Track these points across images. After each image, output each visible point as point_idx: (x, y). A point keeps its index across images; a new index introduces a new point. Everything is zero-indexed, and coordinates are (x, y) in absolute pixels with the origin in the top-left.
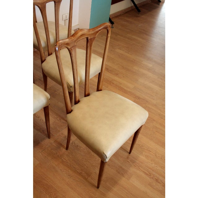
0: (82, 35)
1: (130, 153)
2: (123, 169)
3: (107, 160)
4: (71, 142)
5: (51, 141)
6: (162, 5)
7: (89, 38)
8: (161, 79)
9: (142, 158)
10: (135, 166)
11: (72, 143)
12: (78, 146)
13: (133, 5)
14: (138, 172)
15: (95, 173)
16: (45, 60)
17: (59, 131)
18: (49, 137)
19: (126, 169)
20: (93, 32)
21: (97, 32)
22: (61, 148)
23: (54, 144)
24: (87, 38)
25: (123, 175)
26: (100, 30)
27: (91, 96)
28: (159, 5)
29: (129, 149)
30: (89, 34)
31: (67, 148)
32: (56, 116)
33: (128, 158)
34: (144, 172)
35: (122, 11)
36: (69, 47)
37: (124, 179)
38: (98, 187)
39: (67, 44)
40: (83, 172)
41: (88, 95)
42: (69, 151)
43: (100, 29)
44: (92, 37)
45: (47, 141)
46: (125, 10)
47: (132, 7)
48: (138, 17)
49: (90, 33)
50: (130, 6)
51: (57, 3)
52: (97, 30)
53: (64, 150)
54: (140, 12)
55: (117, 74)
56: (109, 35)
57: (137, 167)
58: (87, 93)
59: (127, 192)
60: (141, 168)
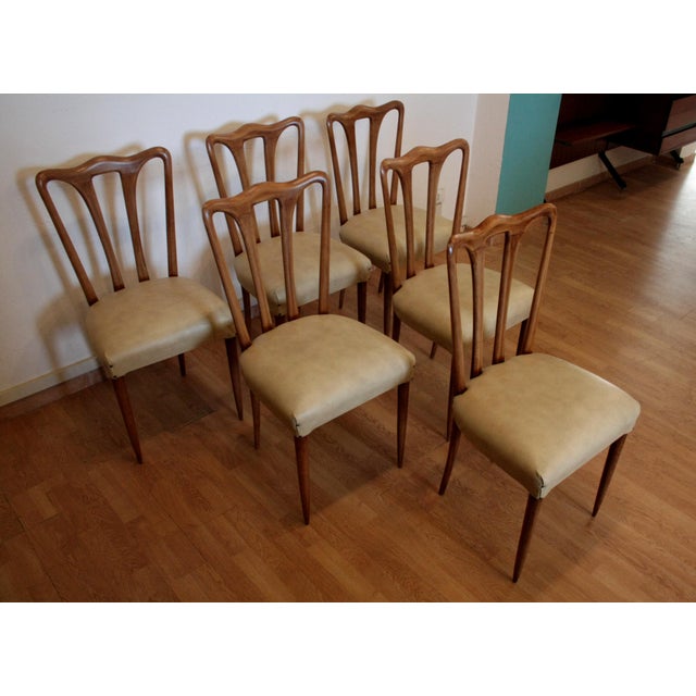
0: (498, 227)
1: (594, 514)
3: (544, 493)
4: (451, 479)
5: (405, 473)
6: (687, 171)
7: (511, 233)
8: (681, 352)
9: (625, 528)
10: (606, 544)
11: (454, 482)
12: (466, 489)
13: (605, 169)
14: (614, 557)
15: (509, 549)
16: (401, 286)
17: (423, 454)
18: (400, 463)
19: (582, 548)
20: (520, 221)
21: (528, 222)
22: (429, 491)
23: (410, 480)
24: (507, 233)
26: (533, 218)
27: (507, 363)
28: (678, 169)
29: (591, 506)
30: (511, 226)
31: (442, 491)
33: (589, 525)
35: (577, 184)
36: (472, 249)
37: (577, 568)
38: (515, 579)
39: (470, 242)
40: (481, 546)
41: (502, 360)
42: (445, 497)
43: (533, 215)
44: (517, 231)
45: (394, 472)
46: (583, 182)
47: (602, 174)
48: (619, 199)
49: (514, 223)
50: (598, 172)
51: (434, 166)
52: (528, 217)
53: (434, 495)
54: (625, 186)
55: (563, 337)
56: (553, 229)
57: (612, 547)
58: (498, 356)
60: (621, 550)
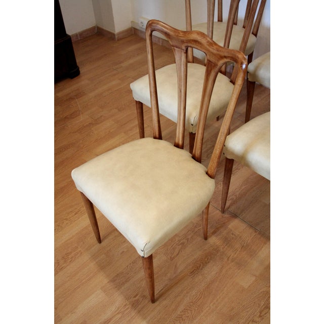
2: (123, 284)
10: (125, 305)
14: (113, 309)
19: (123, 288)
25: (113, 281)
32: (238, 193)
34: (111, 319)
37: (106, 281)
57: (122, 310)
59: (83, 281)
60: (120, 316)
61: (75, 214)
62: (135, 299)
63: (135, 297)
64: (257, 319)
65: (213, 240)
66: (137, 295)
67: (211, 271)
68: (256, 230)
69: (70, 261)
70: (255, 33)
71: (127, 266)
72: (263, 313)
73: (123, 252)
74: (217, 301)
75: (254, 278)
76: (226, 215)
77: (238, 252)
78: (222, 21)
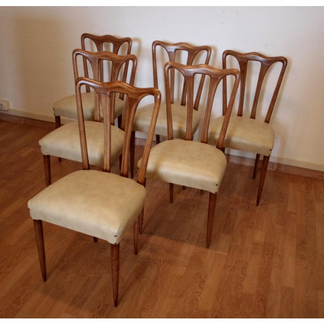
37: (66, 306)
61: (8, 267)
62: (99, 309)
63: (98, 308)
64: (199, 290)
65: (142, 253)
66: (99, 306)
67: (151, 273)
68: (171, 239)
69: (23, 303)
70: (122, 97)
71: (80, 290)
72: (201, 286)
73: (71, 281)
74: (165, 289)
75: (185, 268)
76: (144, 235)
77: (165, 256)
78: (90, 92)
